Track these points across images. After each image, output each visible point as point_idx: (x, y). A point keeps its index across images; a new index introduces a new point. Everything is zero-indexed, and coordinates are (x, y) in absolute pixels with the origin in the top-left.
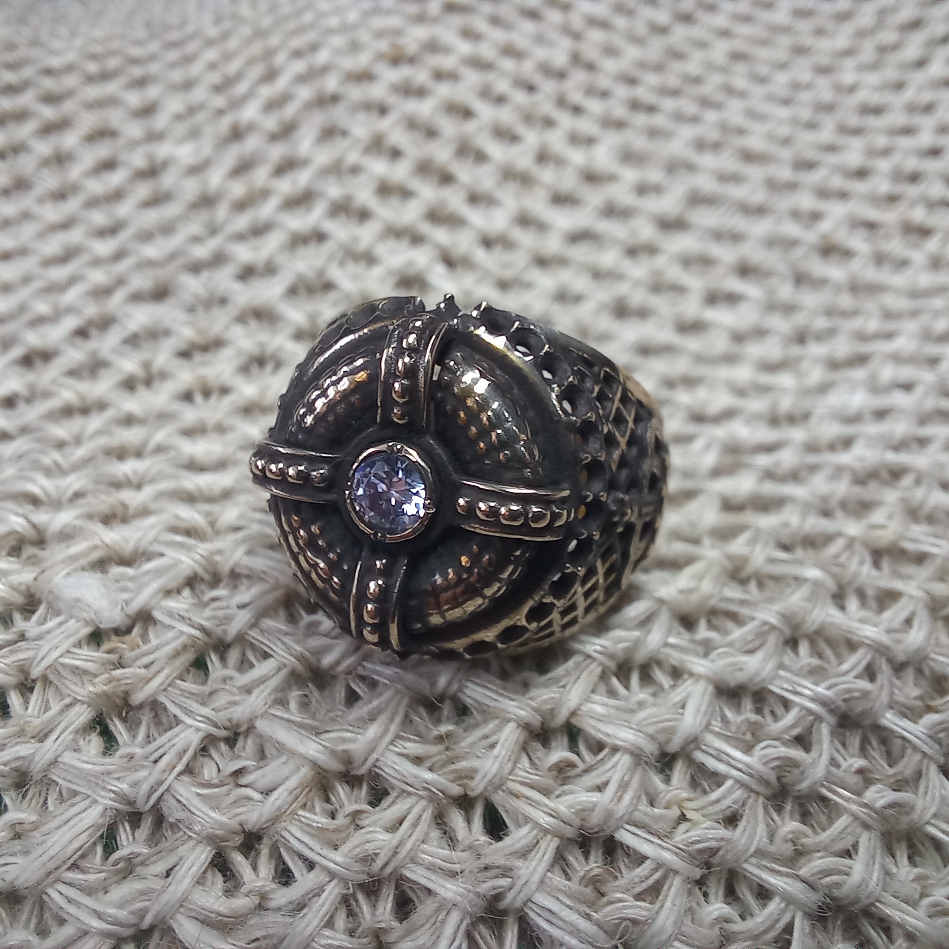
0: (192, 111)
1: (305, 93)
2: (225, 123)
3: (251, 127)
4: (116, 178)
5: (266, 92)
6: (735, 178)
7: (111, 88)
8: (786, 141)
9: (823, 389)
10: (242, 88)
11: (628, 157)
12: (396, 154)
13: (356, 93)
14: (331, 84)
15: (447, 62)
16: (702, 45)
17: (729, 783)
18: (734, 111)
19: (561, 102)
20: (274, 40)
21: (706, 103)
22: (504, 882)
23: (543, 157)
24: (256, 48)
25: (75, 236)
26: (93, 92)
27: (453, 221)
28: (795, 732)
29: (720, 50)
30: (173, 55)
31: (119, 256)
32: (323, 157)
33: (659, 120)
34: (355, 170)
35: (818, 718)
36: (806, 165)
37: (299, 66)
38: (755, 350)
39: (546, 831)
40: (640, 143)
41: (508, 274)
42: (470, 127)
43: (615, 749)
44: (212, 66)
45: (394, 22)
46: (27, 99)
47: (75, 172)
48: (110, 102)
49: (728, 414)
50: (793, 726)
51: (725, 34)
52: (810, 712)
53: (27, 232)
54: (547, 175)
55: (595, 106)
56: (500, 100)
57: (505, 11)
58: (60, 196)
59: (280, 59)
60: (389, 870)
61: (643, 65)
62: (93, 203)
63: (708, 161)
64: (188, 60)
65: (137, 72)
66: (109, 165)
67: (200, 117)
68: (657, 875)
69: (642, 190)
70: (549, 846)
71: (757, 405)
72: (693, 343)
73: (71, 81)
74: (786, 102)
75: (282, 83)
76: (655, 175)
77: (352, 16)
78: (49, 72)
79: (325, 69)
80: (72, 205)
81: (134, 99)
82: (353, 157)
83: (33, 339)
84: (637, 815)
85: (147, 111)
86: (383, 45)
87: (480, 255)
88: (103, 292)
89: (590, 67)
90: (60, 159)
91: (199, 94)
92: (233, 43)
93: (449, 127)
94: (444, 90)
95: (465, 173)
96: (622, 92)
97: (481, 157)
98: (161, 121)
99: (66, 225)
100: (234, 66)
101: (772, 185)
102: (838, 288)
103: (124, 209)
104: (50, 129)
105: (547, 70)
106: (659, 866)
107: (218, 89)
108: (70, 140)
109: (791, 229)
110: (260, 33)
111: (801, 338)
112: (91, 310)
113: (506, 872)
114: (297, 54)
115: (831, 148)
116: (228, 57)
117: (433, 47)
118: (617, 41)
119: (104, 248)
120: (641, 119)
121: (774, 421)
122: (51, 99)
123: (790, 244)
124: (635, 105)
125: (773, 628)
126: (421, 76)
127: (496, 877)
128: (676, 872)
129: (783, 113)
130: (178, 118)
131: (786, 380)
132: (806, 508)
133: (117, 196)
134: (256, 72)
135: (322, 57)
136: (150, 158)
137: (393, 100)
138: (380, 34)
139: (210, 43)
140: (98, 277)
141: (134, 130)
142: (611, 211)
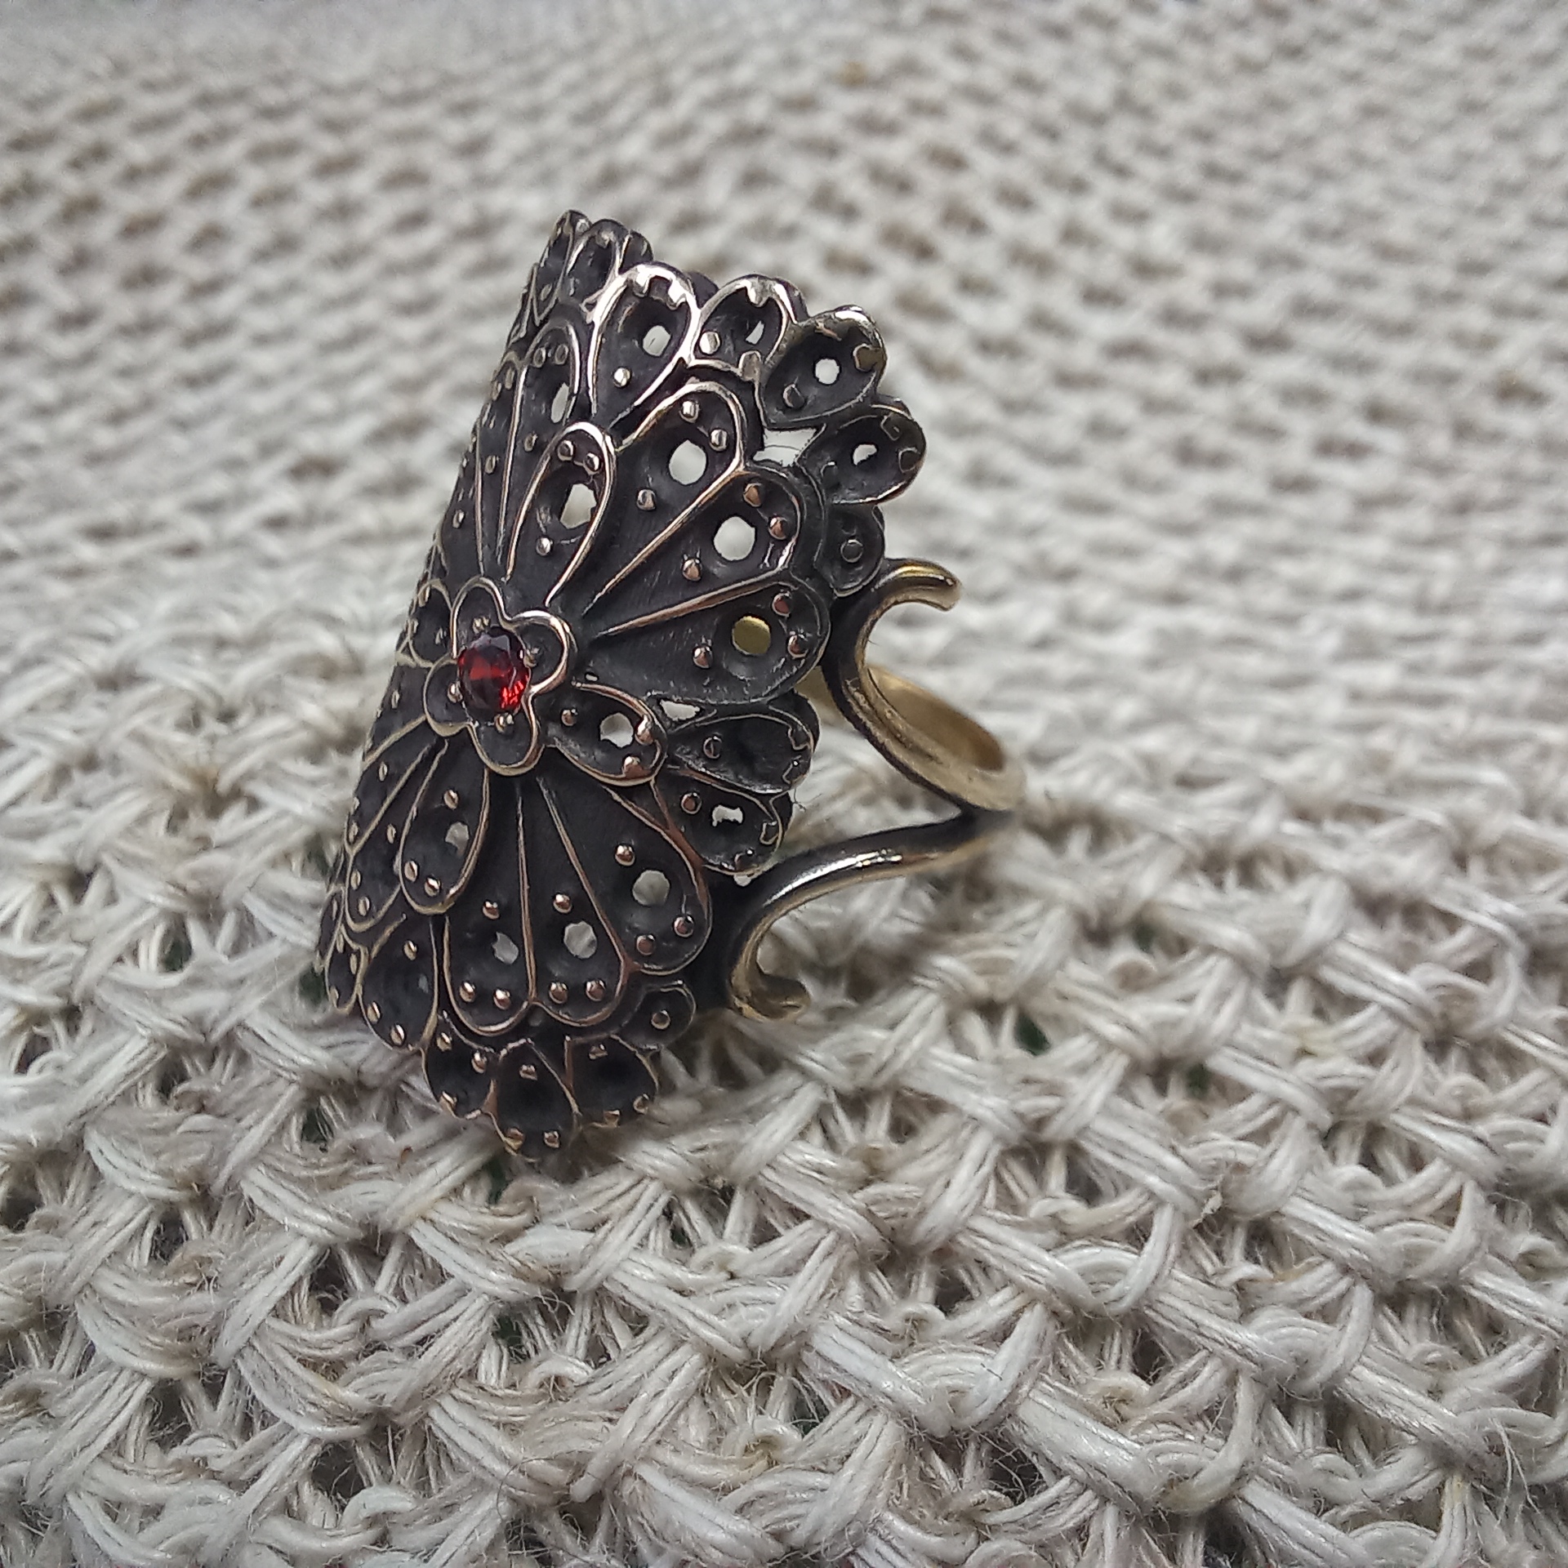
0: (540, 148)
1: (716, 123)
2: (594, 165)
3: (634, 169)
4: (428, 238)
5: (657, 121)
6: (1366, 282)
7: (422, 114)
8: (1446, 234)
9: (1501, 572)
10: (619, 116)
11: (1203, 242)
12: (849, 213)
13: (795, 126)
14: (757, 111)
15: (931, 90)
16: (1315, 92)
17: (1371, 1010)
18: (1366, 189)
19: (1101, 158)
20: (668, 52)
21: (1322, 174)
22: (1049, 1102)
23: (1072, 234)
24: (641, 63)
25: (368, 311)
26: (395, 119)
27: (937, 314)
28: (1468, 957)
29: (1345, 102)
30: (512, 72)
31: (433, 337)
32: (745, 210)
33: (1248, 194)
34: (790, 232)
35: (1501, 944)
36: (1474, 268)
37: (707, 87)
38: (1391, 520)
39: (1108, 1045)
40: (1217, 221)
41: (1015, 392)
42: (963, 184)
43: (1210, 950)
44: (571, 89)
45: (851, 30)
46: (298, 126)
47: (366, 228)
48: (418, 134)
49: (1352, 596)
50: (1464, 949)
51: (1352, 78)
52: (1493, 935)
53: (296, 307)
54: (1077, 260)
55: (1151, 169)
56: (1007, 149)
57: (1018, 24)
58: (342, 260)
59: (678, 77)
60: (884, 1078)
61: (1226, 116)
62: (394, 269)
63: (1326, 255)
64: (535, 79)
65: (459, 94)
66: (415, 221)
67: (555, 157)
68: (1270, 1114)
69: (1222, 290)
70: (1117, 1065)
71: (1397, 586)
72: (1297, 505)
73: (362, 103)
74: (1448, 178)
75: (682, 108)
76: (1240, 269)
77: (788, 20)
78: (327, 90)
79: (744, 93)
80: (362, 273)
81: (456, 130)
82: (789, 212)
83: (312, 442)
84: (1240, 1037)
85: (473, 148)
86: (835, 62)
87: (975, 364)
88: (411, 386)
89: (1145, 113)
90: (343, 211)
91: (554, 125)
92: (605, 56)
93: (932, 181)
94: (926, 130)
95: (955, 248)
96: (1193, 152)
97: (976, 226)
98: (495, 161)
99: (352, 298)
100: (606, 87)
101: (1424, 295)
102: (1522, 445)
103: (440, 278)
104: (330, 168)
105: (1080, 113)
106: (1273, 1101)
107: (584, 118)
108: (360, 184)
109: (1448, 357)
110: (644, 43)
111: (1463, 507)
112: (397, 407)
113: (1053, 1089)
114: (702, 70)
115: (1516, 246)
116: (595, 75)
117: (909, 68)
118: (1185, 77)
119: (411, 329)
120: (1220, 192)
121: (1422, 605)
122: (334, 126)
123: (1447, 379)
124: (1213, 171)
125: (1434, 830)
126: (890, 106)
127: (1039, 1094)
128: (1296, 1111)
129: (1443, 194)
130: (519, 159)
131: (1444, 561)
132: (1476, 709)
133: (428, 261)
134: (641, 94)
135: (743, 75)
136: (479, 209)
137: (850, 138)
138: (829, 46)
139: (566, 56)
140: (406, 365)
141: (454, 172)
142: (1174, 317)
